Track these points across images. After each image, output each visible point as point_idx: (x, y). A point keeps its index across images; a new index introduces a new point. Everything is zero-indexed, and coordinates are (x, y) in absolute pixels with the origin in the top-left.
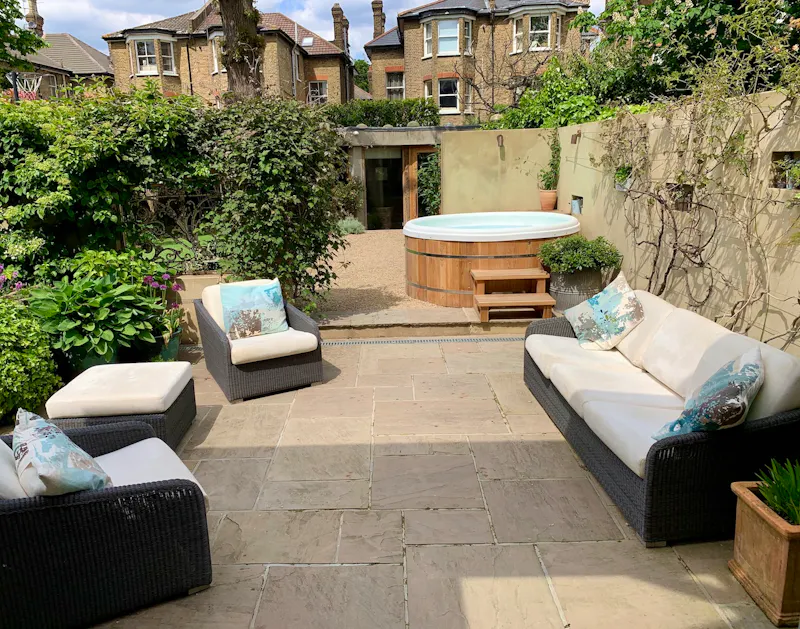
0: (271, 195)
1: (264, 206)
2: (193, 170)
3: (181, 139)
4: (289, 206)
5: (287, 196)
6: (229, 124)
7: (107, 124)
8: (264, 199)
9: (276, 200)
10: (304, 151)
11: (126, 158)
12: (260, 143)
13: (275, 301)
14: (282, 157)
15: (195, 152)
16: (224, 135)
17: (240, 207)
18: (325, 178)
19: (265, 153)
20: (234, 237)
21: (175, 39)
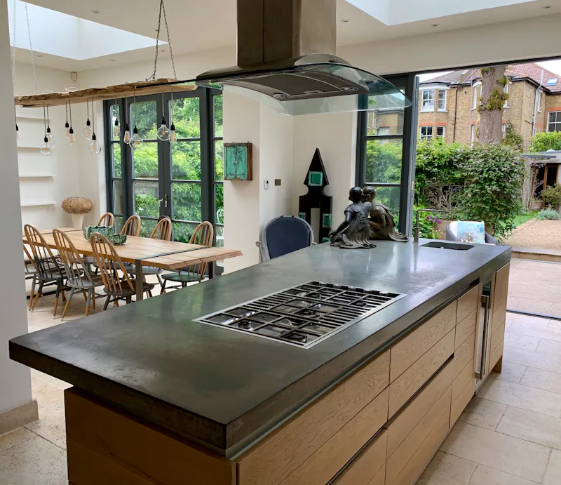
0: (486, 187)
1: (483, 191)
2: (454, 174)
3: (451, 162)
4: (495, 192)
5: (494, 188)
6: (472, 156)
7: (421, 155)
8: (483, 189)
9: (489, 189)
10: (505, 169)
11: (427, 169)
12: (485, 164)
13: (481, 230)
14: (494, 171)
15: (456, 167)
16: (470, 160)
17: (472, 191)
18: (514, 180)
19: (487, 169)
20: (467, 204)
21: (449, 88)
